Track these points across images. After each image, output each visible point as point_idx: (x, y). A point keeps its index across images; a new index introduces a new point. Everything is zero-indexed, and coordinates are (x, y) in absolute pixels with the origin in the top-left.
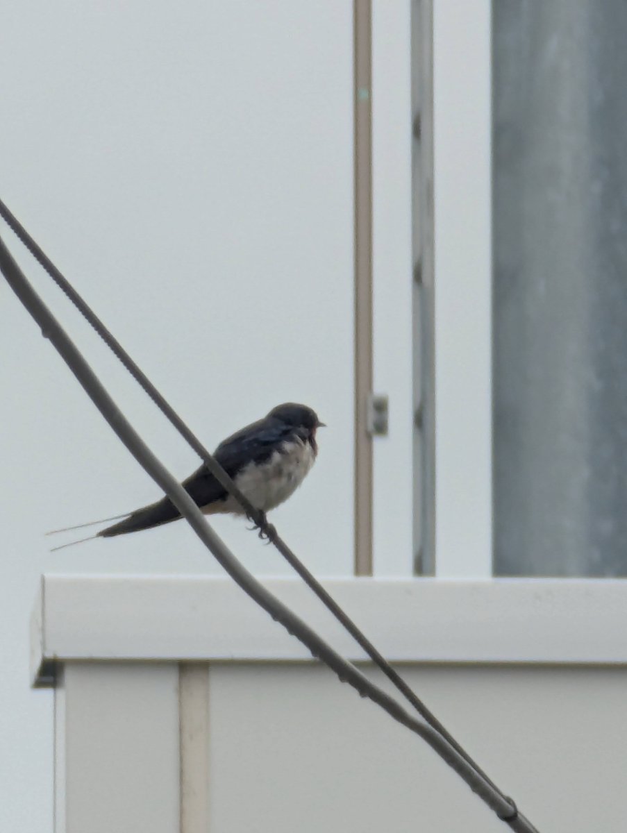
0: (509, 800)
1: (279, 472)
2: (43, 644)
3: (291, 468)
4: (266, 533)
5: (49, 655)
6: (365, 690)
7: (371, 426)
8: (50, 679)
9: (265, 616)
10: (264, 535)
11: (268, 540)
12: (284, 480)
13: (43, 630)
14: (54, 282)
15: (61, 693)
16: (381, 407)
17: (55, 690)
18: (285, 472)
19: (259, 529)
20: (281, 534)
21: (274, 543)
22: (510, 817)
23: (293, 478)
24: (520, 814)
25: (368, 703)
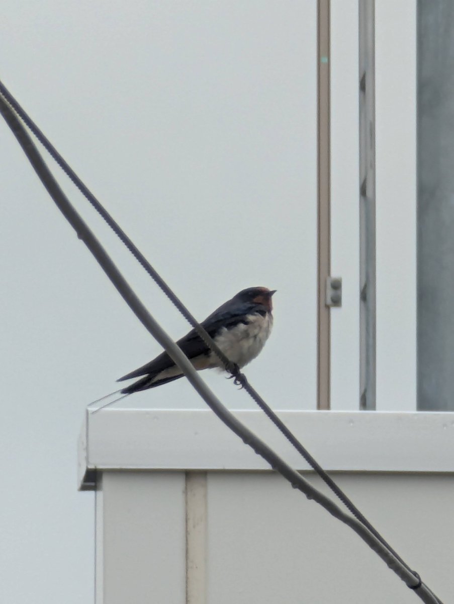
0: (415, 574)
1: (246, 335)
2: (87, 459)
3: (256, 331)
4: (239, 381)
5: (91, 467)
6: (311, 494)
7: (329, 301)
8: (93, 484)
9: (239, 440)
10: (238, 382)
11: (241, 386)
12: (251, 341)
13: (87, 449)
14: (86, 199)
15: (100, 494)
16: (337, 286)
17: (96, 492)
18: (251, 334)
19: (234, 378)
20: (250, 381)
21: (245, 388)
22: (416, 586)
23: (258, 339)
24: (423, 583)
25: (313, 504)
